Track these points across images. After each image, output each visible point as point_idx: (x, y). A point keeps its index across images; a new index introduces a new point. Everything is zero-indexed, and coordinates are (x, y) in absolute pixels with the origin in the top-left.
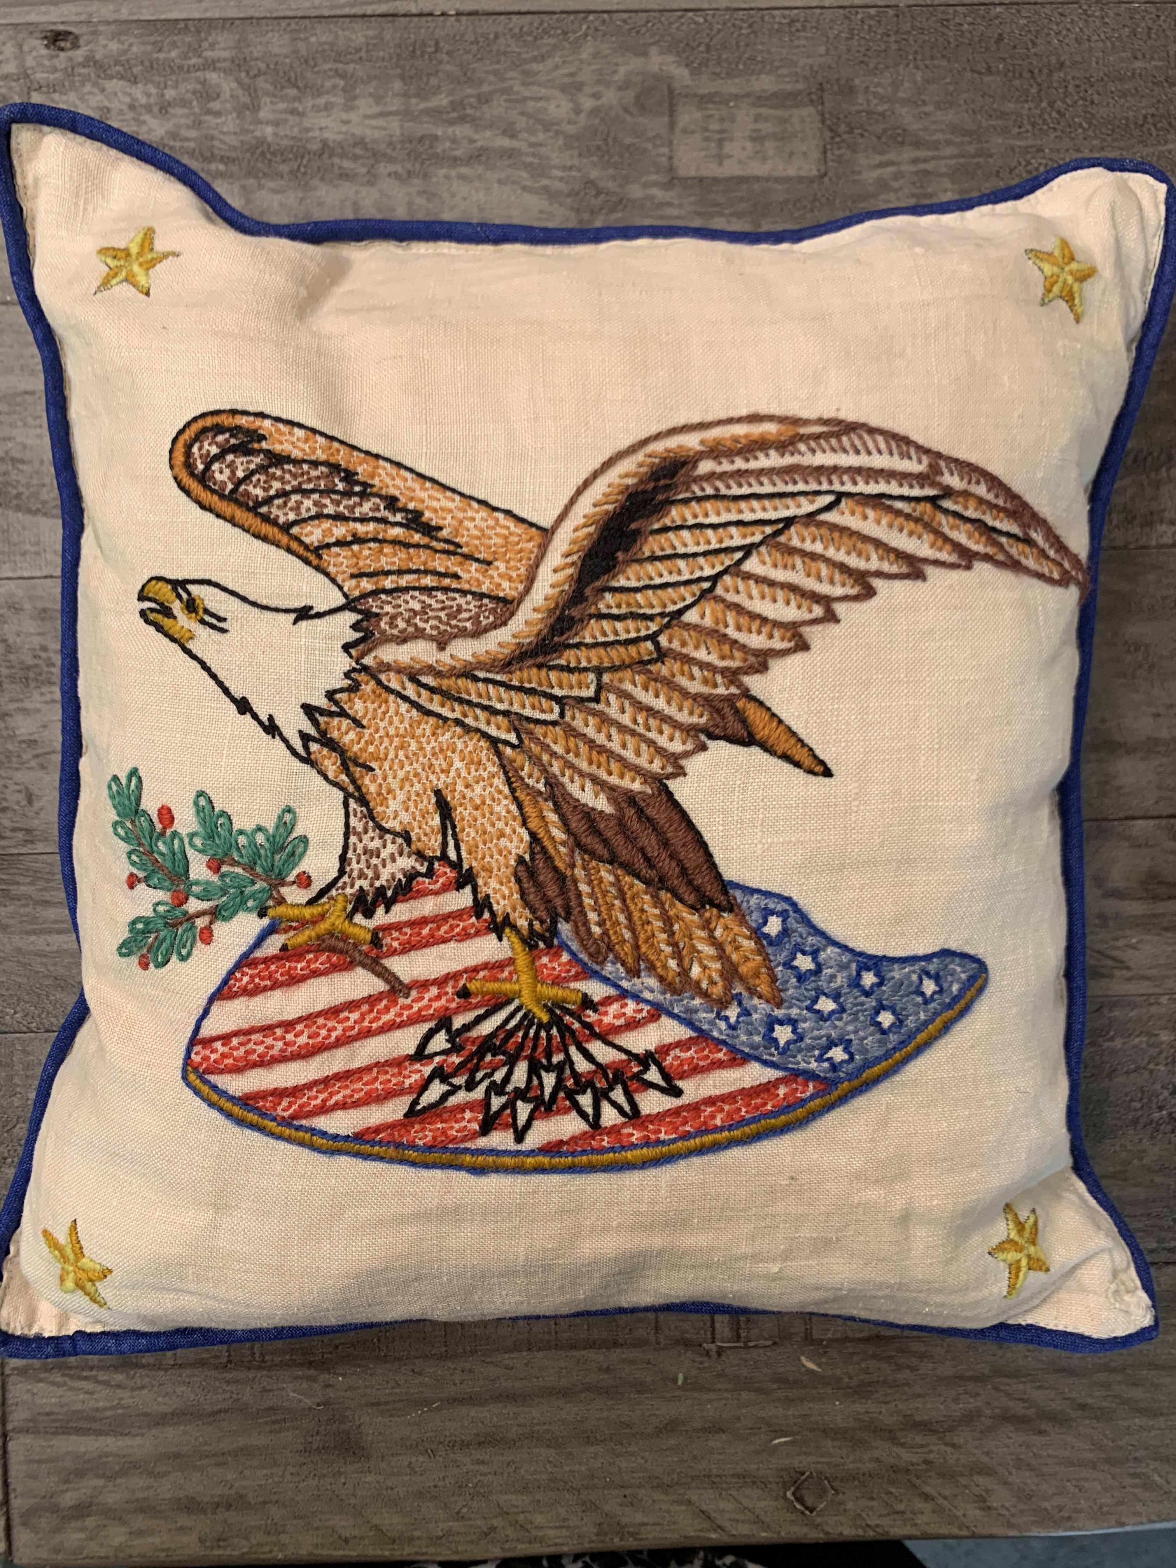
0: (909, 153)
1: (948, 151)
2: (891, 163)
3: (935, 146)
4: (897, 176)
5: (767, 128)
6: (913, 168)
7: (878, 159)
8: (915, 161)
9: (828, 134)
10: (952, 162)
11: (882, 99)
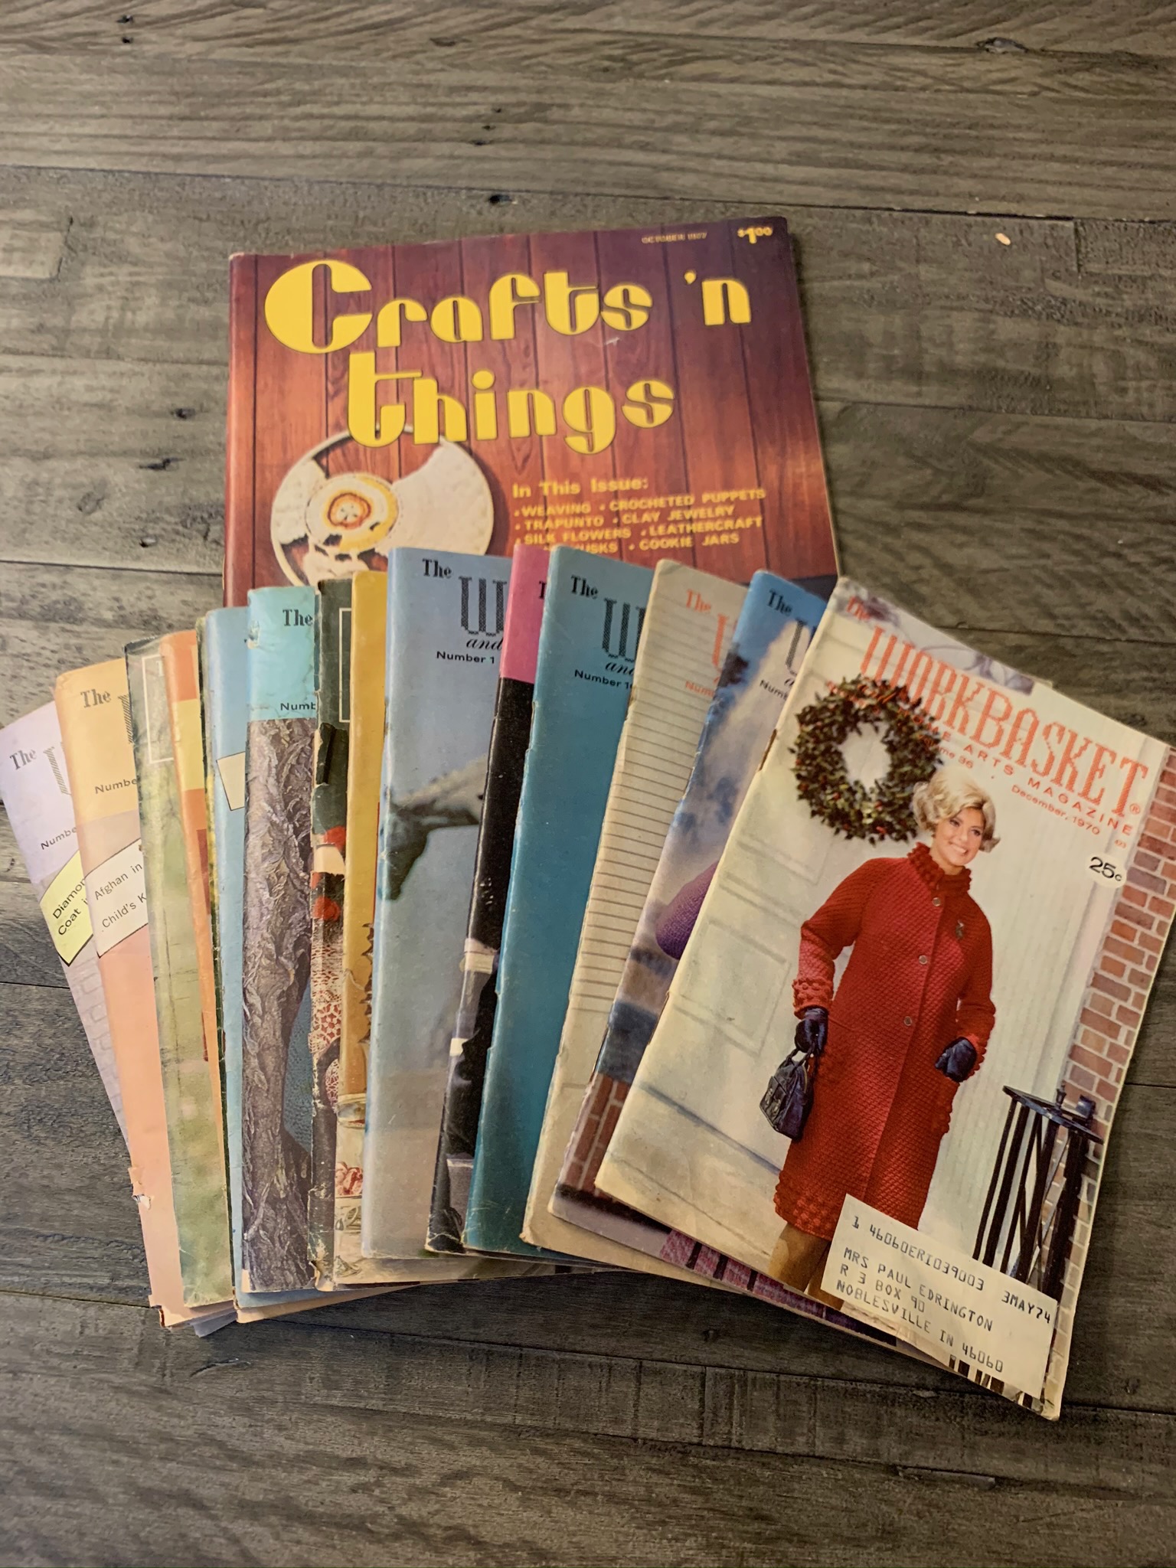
0: (127, 268)
1: (159, 270)
2: (111, 274)
3: (151, 265)
4: (113, 284)
5: (17, 243)
6: (129, 279)
7: (102, 270)
8: (131, 274)
9: (66, 251)
10: (161, 277)
11: (116, 232)
